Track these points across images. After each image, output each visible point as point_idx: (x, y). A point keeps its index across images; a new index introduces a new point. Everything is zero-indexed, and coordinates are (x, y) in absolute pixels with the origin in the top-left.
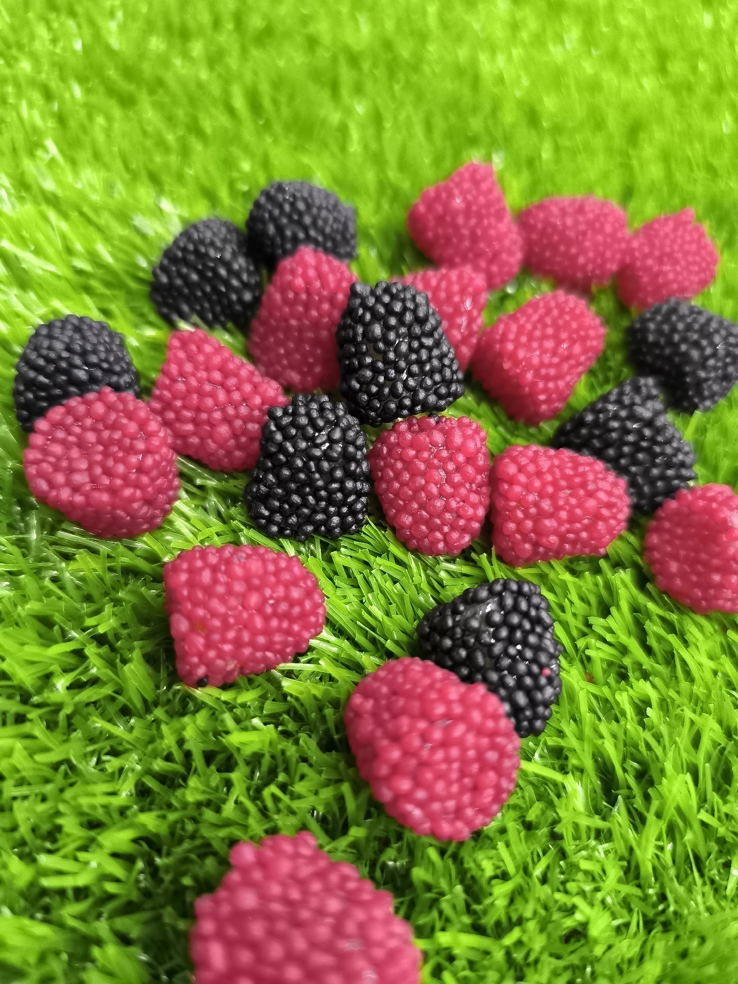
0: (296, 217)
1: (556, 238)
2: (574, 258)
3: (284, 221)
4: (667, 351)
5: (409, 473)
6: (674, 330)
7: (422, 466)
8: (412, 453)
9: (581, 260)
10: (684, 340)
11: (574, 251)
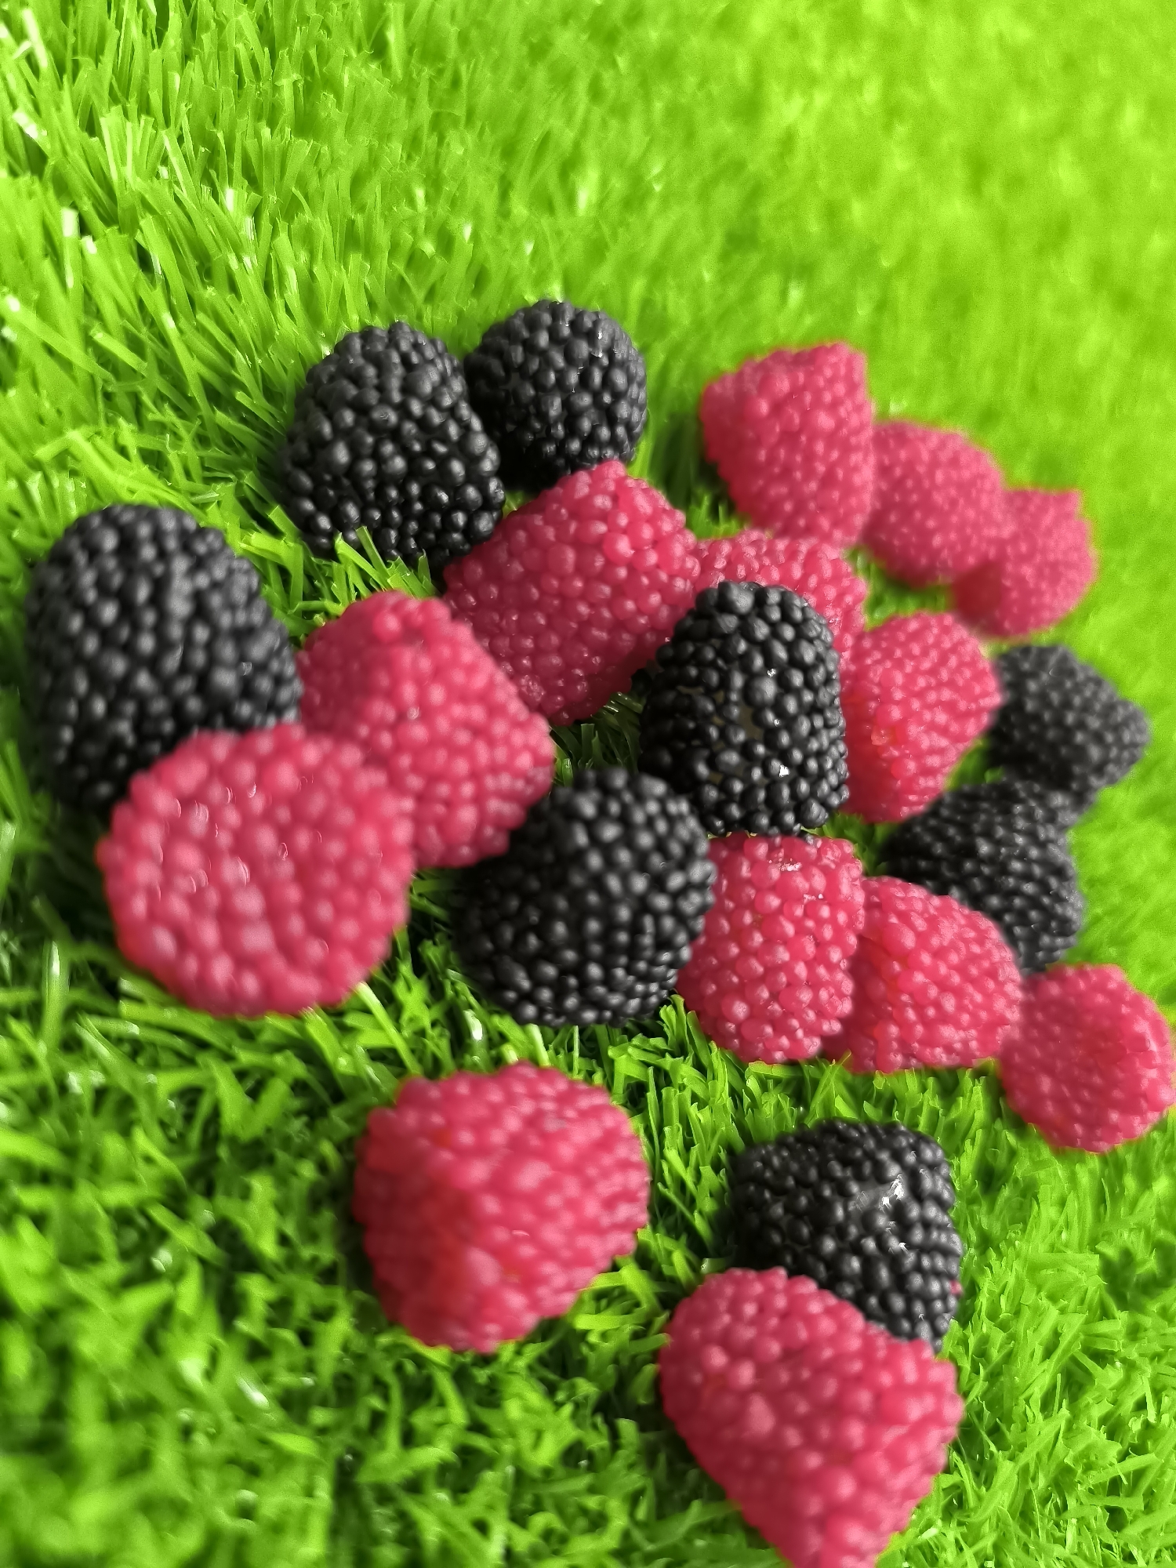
0: (607, 399)
1: (915, 498)
2: (931, 533)
3: (586, 400)
4: (1051, 734)
5: (763, 935)
6: (1067, 704)
7: (790, 929)
8: (774, 902)
9: (937, 541)
10: (1081, 725)
11: (931, 523)
